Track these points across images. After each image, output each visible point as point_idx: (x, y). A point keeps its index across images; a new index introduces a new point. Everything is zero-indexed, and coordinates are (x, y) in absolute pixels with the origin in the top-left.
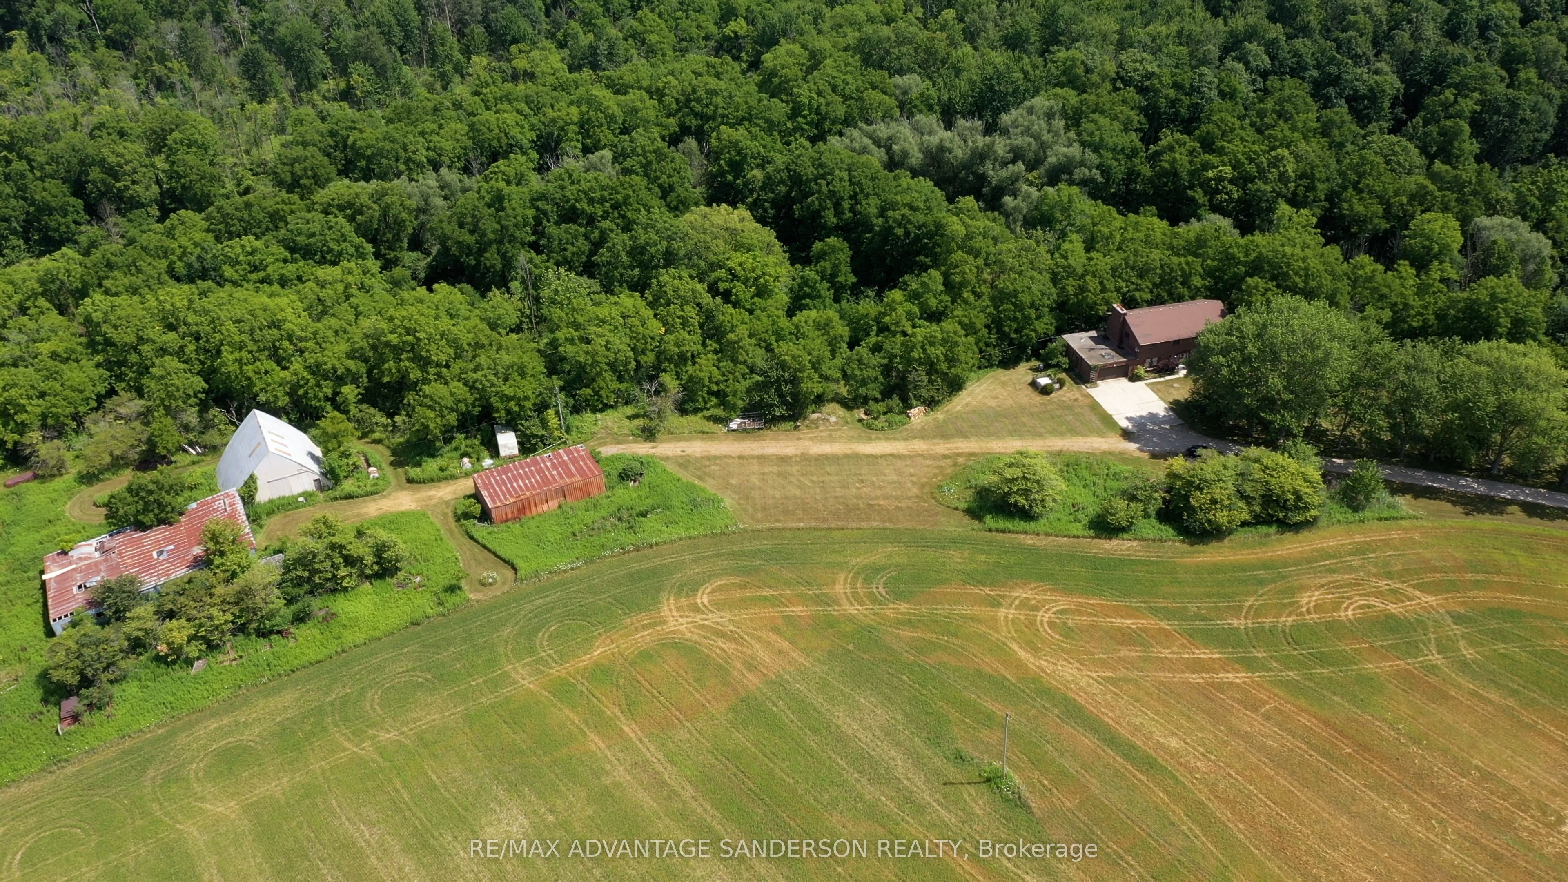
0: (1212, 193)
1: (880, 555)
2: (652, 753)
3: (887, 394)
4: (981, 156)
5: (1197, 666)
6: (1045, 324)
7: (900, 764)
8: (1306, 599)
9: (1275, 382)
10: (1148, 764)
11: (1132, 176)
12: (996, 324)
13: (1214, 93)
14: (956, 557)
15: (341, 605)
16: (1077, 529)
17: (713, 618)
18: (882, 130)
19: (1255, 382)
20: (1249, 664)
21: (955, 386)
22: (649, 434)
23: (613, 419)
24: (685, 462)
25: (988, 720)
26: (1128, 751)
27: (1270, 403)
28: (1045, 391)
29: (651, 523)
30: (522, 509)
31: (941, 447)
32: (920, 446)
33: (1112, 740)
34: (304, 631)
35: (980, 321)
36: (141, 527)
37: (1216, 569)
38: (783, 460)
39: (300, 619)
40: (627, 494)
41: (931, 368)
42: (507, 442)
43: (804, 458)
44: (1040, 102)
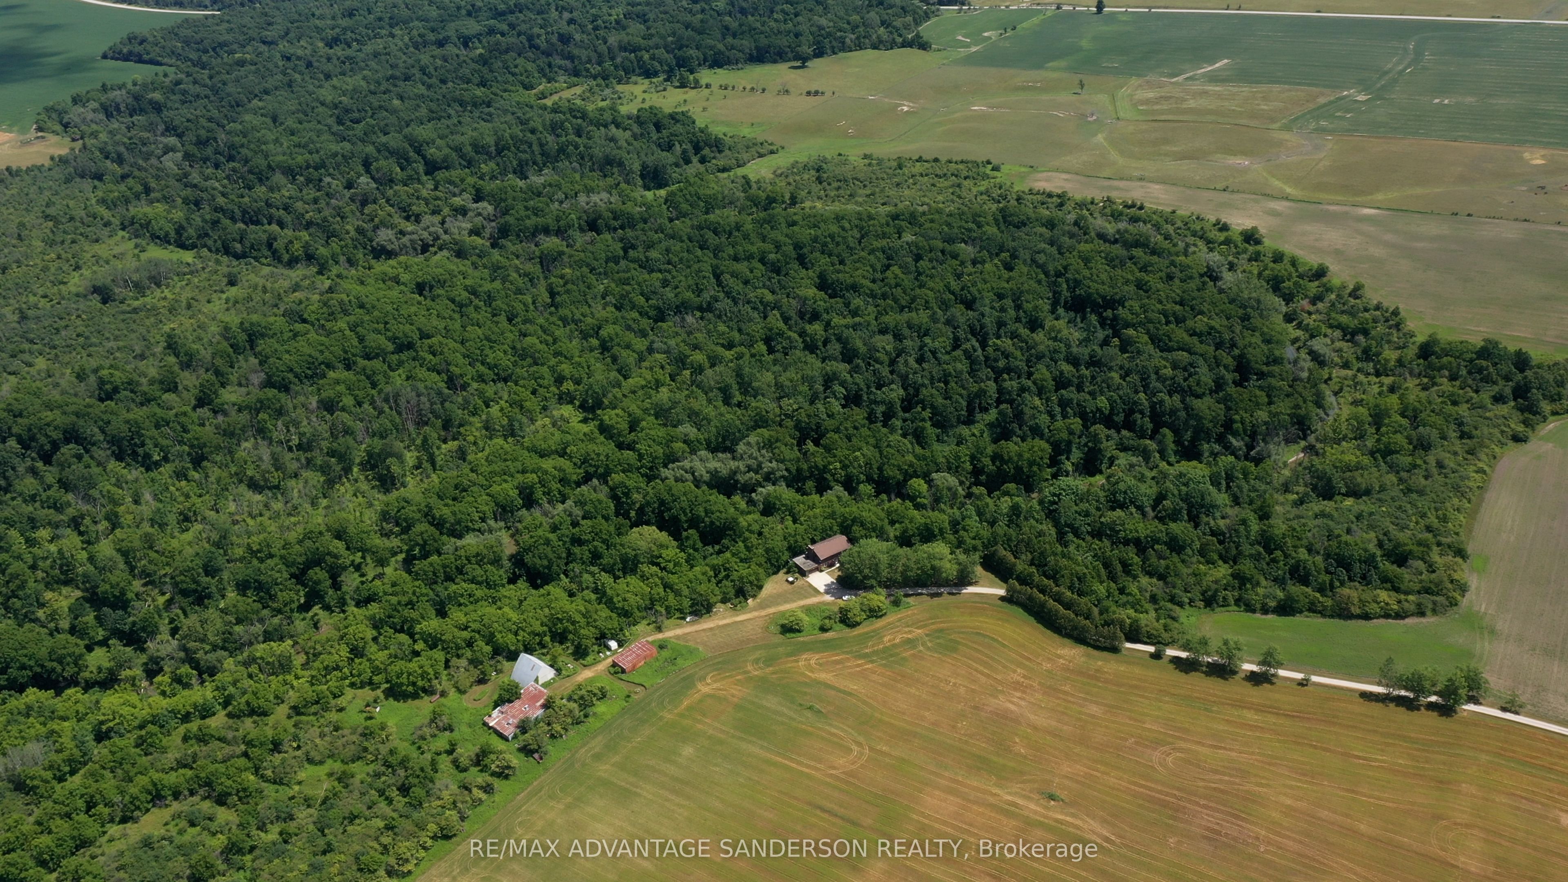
0: (833, 475)
1: (757, 654)
2: (716, 724)
3: (737, 596)
4: (734, 472)
5: (858, 666)
6: (785, 556)
7: (785, 711)
8: (886, 639)
9: (866, 571)
10: (850, 694)
11: (799, 470)
12: (769, 560)
13: (825, 417)
14: (781, 649)
15: (594, 709)
16: (816, 631)
17: (715, 686)
18: (686, 464)
19: (861, 572)
20: (872, 662)
21: (760, 588)
22: (659, 629)
23: (641, 627)
24: (678, 637)
25: (805, 694)
26: (844, 692)
27: (866, 577)
28: (792, 583)
29: (679, 661)
30: (634, 668)
31: (763, 613)
32: (755, 614)
33: (840, 691)
34: (590, 719)
35: (763, 560)
36: (510, 701)
37: (859, 635)
38: (711, 629)
39: (586, 716)
40: (665, 653)
41: (751, 583)
42: (613, 644)
43: (719, 627)
44: (753, 439)
